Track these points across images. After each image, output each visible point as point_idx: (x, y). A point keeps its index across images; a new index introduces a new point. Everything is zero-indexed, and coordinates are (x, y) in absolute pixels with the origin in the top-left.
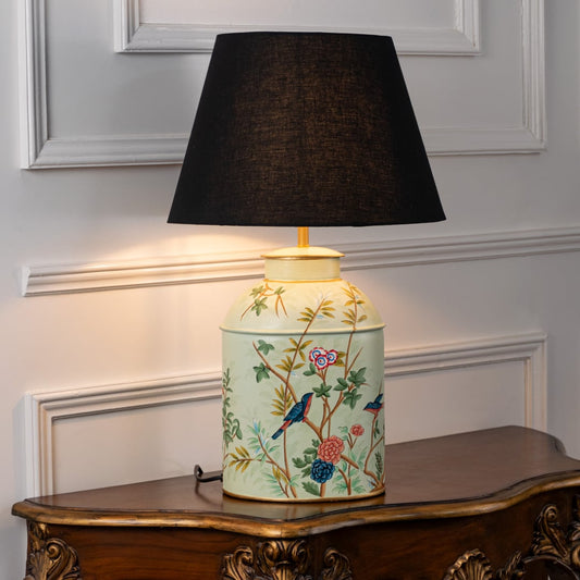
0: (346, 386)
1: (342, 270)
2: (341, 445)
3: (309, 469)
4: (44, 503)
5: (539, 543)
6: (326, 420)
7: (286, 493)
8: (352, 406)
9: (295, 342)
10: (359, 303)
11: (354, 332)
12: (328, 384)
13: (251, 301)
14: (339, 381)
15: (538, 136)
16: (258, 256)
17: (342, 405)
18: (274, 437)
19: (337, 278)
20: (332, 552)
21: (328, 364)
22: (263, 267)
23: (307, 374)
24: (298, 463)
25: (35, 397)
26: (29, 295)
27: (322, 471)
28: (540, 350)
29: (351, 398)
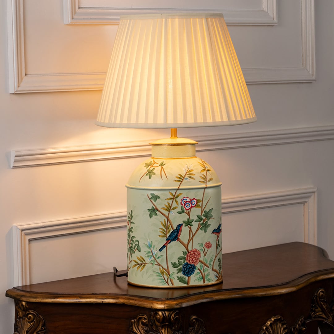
0: (201, 219)
1: (197, 151)
2: (199, 254)
3: (181, 268)
4: (24, 290)
5: (314, 311)
6: (191, 239)
7: (167, 283)
8: (205, 231)
9: (172, 194)
10: (208, 170)
11: (206, 188)
12: (191, 218)
13: (145, 170)
14: (198, 216)
15: (311, 72)
16: (148, 144)
17: (199, 231)
18: (160, 250)
19: (194, 156)
20: (194, 317)
21: (192, 207)
22: (150, 150)
23: (179, 213)
24: (174, 265)
25: (19, 227)
26: (15, 167)
27: (188, 270)
28: (312, 197)
29: (205, 226)
